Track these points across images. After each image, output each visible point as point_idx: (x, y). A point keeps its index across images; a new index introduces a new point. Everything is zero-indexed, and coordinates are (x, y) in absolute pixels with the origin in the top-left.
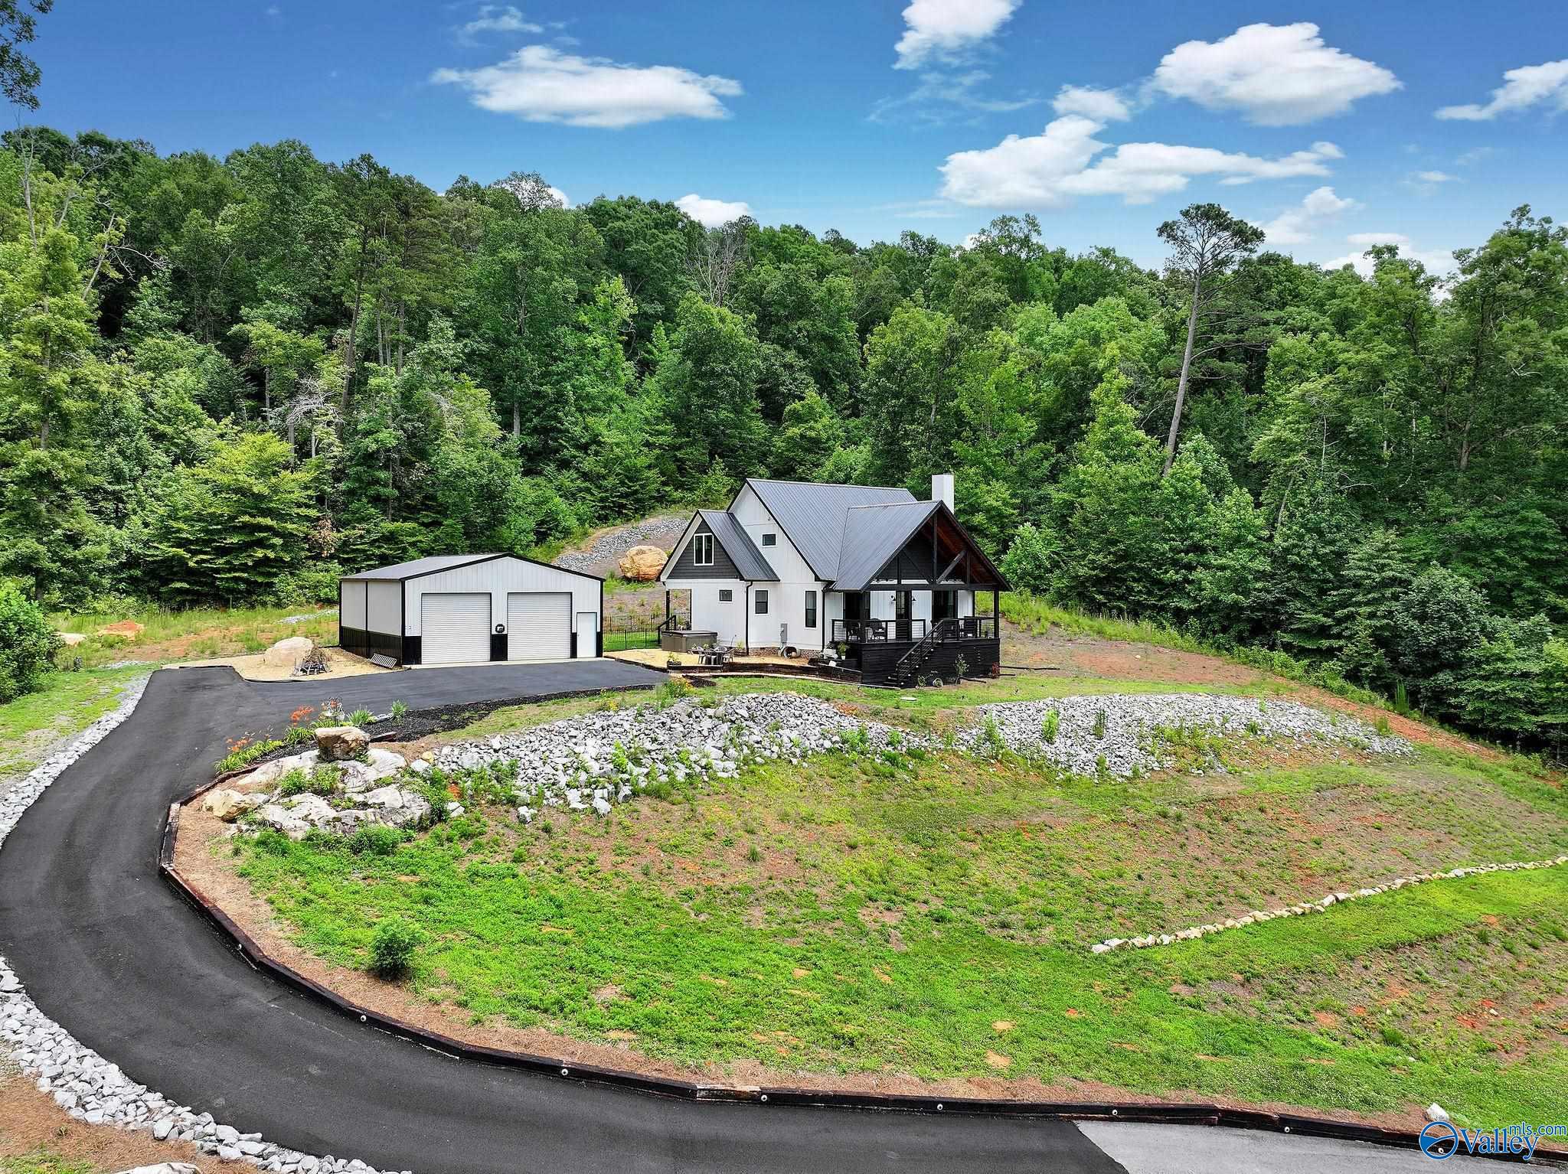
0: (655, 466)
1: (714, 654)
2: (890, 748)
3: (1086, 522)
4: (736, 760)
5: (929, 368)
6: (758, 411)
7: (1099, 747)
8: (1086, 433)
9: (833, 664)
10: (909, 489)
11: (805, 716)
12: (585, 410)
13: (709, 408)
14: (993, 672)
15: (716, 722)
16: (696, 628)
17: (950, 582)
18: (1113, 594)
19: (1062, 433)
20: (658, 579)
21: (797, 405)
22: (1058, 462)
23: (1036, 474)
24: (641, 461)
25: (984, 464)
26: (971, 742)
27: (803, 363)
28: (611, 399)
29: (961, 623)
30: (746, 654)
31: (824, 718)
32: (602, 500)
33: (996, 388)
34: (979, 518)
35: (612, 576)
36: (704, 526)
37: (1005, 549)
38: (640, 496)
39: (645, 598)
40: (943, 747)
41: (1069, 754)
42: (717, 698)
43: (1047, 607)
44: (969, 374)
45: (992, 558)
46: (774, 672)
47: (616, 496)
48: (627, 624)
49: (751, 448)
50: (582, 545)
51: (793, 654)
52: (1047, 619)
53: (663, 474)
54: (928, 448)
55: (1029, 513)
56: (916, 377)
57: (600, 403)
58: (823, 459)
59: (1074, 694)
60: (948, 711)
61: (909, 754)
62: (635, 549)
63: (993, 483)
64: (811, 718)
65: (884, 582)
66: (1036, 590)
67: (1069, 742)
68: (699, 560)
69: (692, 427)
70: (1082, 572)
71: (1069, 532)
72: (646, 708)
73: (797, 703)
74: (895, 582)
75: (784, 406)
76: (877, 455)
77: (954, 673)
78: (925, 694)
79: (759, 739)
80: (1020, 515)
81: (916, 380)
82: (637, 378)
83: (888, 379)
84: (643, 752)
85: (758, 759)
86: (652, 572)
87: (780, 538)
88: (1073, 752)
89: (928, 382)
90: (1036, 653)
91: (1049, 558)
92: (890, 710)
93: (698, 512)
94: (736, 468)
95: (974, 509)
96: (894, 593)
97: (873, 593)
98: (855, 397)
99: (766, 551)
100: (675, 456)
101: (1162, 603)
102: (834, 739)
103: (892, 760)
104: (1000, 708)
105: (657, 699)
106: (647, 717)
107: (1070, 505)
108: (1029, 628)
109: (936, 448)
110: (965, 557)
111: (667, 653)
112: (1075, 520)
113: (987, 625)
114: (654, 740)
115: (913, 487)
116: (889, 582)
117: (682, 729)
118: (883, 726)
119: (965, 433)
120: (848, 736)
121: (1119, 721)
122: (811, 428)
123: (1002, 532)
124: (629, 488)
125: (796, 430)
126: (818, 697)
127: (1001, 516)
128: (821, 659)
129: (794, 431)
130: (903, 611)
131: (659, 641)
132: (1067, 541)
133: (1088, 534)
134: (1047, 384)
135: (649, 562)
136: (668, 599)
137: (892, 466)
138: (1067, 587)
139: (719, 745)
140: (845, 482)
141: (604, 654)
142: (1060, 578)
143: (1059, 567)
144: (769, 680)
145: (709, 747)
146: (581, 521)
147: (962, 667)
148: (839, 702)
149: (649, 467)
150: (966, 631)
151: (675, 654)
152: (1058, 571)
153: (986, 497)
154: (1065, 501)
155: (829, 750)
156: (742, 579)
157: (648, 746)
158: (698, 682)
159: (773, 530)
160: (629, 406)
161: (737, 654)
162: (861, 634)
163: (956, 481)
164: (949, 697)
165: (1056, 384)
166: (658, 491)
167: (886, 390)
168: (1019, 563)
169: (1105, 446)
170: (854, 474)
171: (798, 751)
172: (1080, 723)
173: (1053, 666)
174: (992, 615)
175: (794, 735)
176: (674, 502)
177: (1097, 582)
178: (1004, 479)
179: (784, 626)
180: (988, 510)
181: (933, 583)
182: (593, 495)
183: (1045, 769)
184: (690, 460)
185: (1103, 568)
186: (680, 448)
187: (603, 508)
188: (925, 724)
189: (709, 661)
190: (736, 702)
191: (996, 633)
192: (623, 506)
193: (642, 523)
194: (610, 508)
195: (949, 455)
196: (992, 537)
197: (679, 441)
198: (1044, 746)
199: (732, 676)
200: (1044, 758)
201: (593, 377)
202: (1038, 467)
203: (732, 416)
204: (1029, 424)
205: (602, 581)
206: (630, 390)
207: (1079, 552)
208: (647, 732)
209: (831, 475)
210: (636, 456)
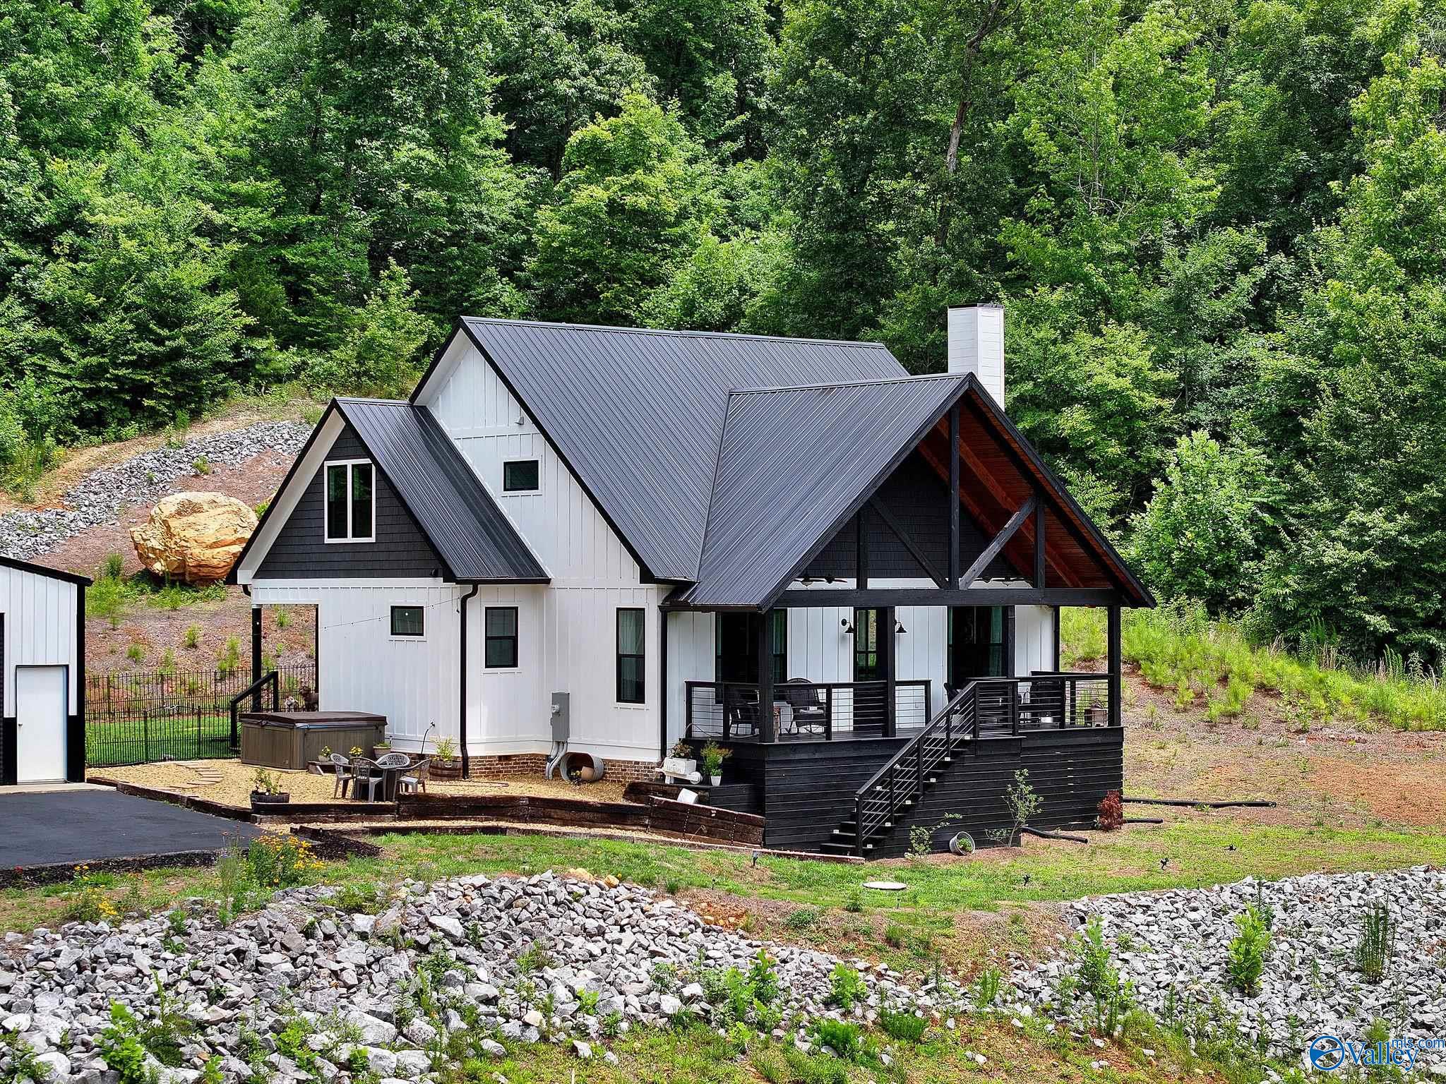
0: (230, 285)
1: (376, 772)
2: (834, 1014)
3: (1343, 427)
4: (430, 1046)
5: (942, 34)
6: (498, 144)
7: (1370, 1002)
8: (1341, 202)
9: (687, 797)
10: (890, 343)
11: (614, 933)
12: (47, 143)
13: (372, 136)
14: (1107, 813)
15: (379, 948)
16: (329, 703)
17: (995, 584)
18: (1409, 613)
19: (1284, 204)
20: (231, 579)
21: (598, 129)
22: (1272, 277)
23: (1218, 305)
24: (193, 273)
25: (1086, 278)
26: (1045, 994)
27: (615, 21)
28: (114, 113)
29: (1024, 689)
30: (462, 769)
31: (663, 940)
32: (92, 374)
33: (1116, 88)
34: (1073, 420)
35: (114, 571)
36: (351, 441)
37: (1141, 494)
38: (185, 363)
39: (200, 628)
40: (971, 1008)
41: (1294, 1023)
42: (380, 886)
43: (1245, 649)
44: (1046, 52)
45: (1104, 522)
46: (533, 819)
47: (125, 364)
48: (151, 694)
49: (482, 238)
50: (36, 491)
51: (585, 772)
52: (1245, 678)
53: (246, 305)
54: (941, 237)
55: (1200, 406)
56: (907, 59)
57: (86, 124)
58: (668, 266)
59: (1311, 868)
60: (986, 917)
61: (884, 1028)
62: (170, 503)
63: (1110, 329)
64: (628, 938)
65: (822, 585)
66: (1219, 605)
67: (1295, 991)
68: (338, 530)
69: (328, 186)
70: (1333, 554)
71: (1301, 453)
72: (194, 914)
73: (593, 899)
74: (851, 584)
75: (566, 130)
76: (809, 254)
77: (1005, 818)
78: (927, 873)
79: (492, 992)
80: (1178, 409)
81: (907, 66)
82: (184, 58)
83: (836, 62)
84: (185, 1029)
85: (489, 1045)
86: (220, 557)
87: (551, 472)
88: (1304, 1016)
89: (941, 70)
90: (1218, 766)
91: (1253, 519)
92: (837, 917)
93: (334, 404)
94: (441, 288)
95: (1061, 397)
96: (847, 613)
97: (794, 614)
98: (754, 108)
99: (513, 506)
100: (281, 260)
102: (687, 992)
103: (837, 1043)
104: (1120, 906)
105: (224, 890)
106: (199, 936)
107: (1304, 388)
108: (1201, 700)
109: (959, 238)
110: (1033, 518)
111: (251, 772)
112: (1318, 423)
113: (1090, 693)
114: (215, 997)
115: (900, 339)
116: (836, 585)
117: (288, 967)
118: (816, 955)
119: (1033, 201)
120: (723, 981)
121: (1424, 934)
122: (637, 187)
123: (1131, 454)
124: (160, 341)
125: (599, 193)
126: (648, 882)
127: (1129, 412)
128: (659, 785)
129: (593, 195)
130: (872, 660)
131: (234, 738)
132: (1295, 478)
133: (1351, 459)
134: (1245, 80)
135: (210, 536)
136: (257, 630)
137: (849, 284)
138: (1296, 594)
139: (386, 1008)
140: (723, 326)
141: (90, 773)
142: (1280, 571)
143: (1279, 545)
144: (519, 840)
145: (360, 1013)
146: (34, 428)
147: (1026, 802)
148: (702, 894)
149: (213, 288)
150: (1036, 709)
151: (273, 774)
152: (1272, 556)
153: (1093, 366)
154: (1292, 376)
155: (675, 1020)
156: (449, 577)
157: (199, 1009)
158: (333, 847)
159: (529, 447)
160: (161, 132)
161: (439, 771)
162: (761, 718)
163: (1011, 325)
164: (989, 879)
165: (1268, 80)
166: (236, 349)
167: (834, 89)
168: (1177, 532)
169: (1390, 237)
170: (751, 306)
171: (592, 1021)
172: (1324, 941)
173: (1259, 797)
174: (1103, 668)
175: (583, 980)
176: (278, 378)
177: (1371, 580)
178: (1136, 318)
179: (562, 701)
180: (1093, 401)
181: (952, 585)
182: (65, 360)
183: (1235, 1062)
184: (316, 269)
185: (1388, 546)
186: (293, 237)
187: (90, 395)
188: (925, 949)
189: (362, 790)
190: (432, 898)
191: (1114, 714)
192: (147, 390)
193: (194, 435)
194: (109, 393)
195: (995, 257)
196: (1105, 470)
197: (290, 220)
198: (1234, 1005)
199: (424, 831)
200: (1232, 1032)
201: (66, 57)
202: (1224, 289)
203: (430, 155)
204: (1198, 182)
205: (82, 583)
206: (164, 92)
207: (1326, 505)
208: (196, 975)
209: (689, 307)
210: (178, 259)
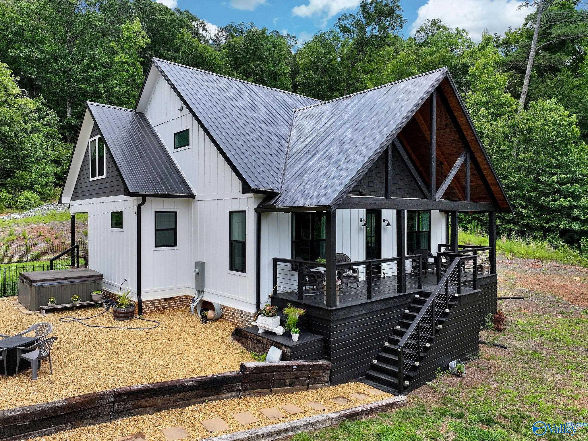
9: (274, 355)
51: (210, 314)
68: (94, 173)
87: (196, 134)
96: (363, 213)
99: (178, 157)
101: (550, 224)
110: (465, 162)
156: (127, 193)
159: (186, 123)
179: (201, 266)
191: (493, 269)
